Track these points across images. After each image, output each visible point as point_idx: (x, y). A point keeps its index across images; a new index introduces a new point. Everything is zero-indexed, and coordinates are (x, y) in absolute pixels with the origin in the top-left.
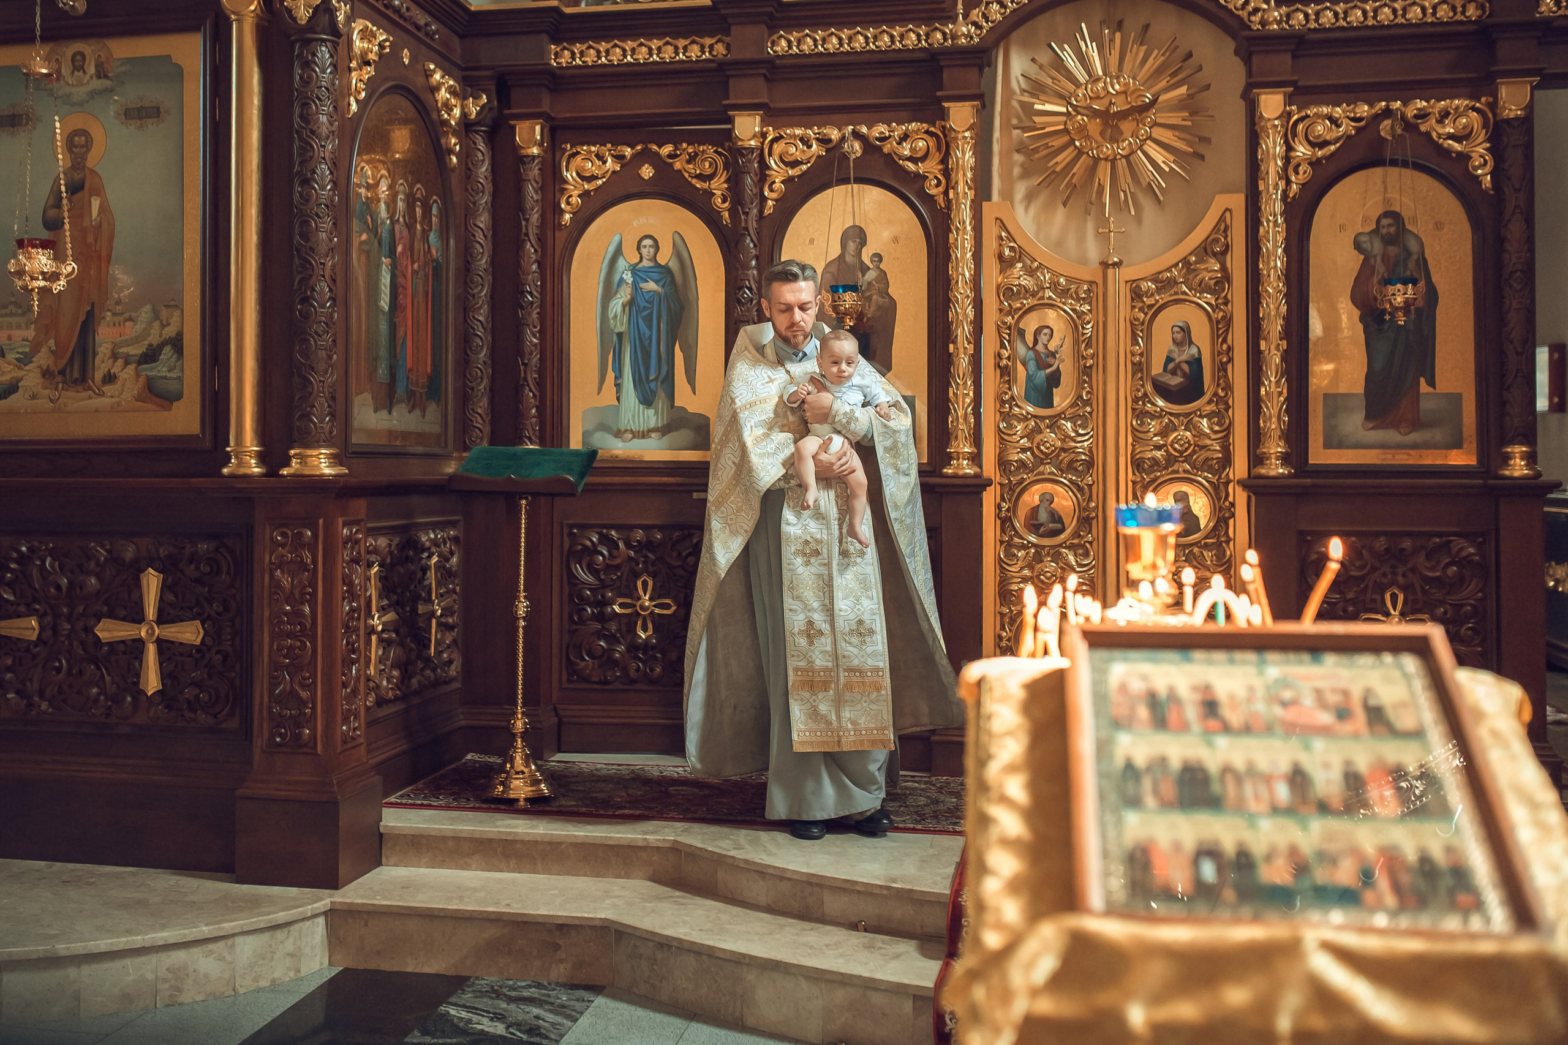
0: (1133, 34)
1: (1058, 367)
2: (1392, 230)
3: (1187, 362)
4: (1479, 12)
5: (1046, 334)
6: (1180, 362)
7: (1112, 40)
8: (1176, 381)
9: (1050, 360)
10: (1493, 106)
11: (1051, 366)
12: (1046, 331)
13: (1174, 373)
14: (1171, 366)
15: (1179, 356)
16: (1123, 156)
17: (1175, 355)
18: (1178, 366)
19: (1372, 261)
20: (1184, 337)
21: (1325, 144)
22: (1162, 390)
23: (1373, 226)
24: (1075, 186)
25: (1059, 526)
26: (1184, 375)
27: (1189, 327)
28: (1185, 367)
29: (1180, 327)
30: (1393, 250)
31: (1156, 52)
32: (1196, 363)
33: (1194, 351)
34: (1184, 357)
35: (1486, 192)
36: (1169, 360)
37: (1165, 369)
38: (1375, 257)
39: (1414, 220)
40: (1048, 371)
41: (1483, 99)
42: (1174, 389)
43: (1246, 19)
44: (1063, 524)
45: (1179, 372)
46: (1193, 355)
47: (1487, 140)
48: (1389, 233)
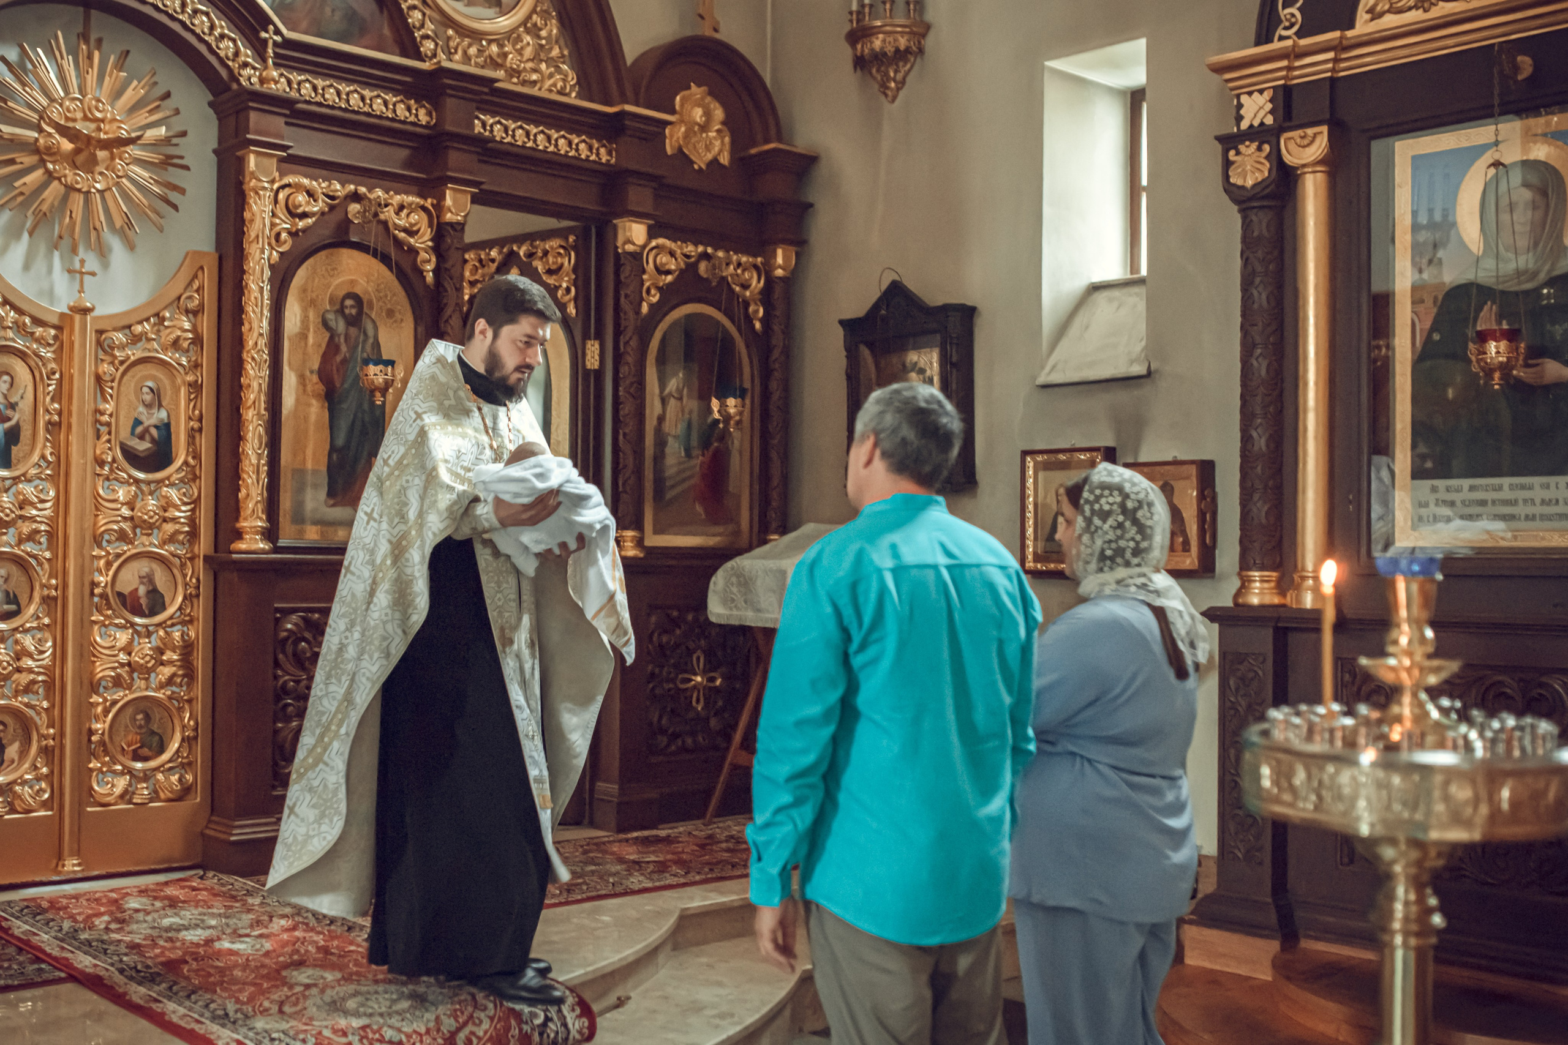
0: (112, 58)
1: (18, 423)
2: (354, 311)
3: (156, 427)
4: (428, 119)
5: (5, 382)
6: (149, 426)
7: (90, 57)
8: (143, 446)
9: (9, 413)
10: (439, 207)
11: (9, 419)
12: (6, 378)
13: (141, 437)
14: (139, 429)
15: (148, 419)
16: (98, 191)
17: (143, 418)
18: (147, 430)
19: (337, 339)
20: (154, 399)
21: (304, 215)
22: (131, 457)
23: (337, 307)
24: (45, 214)
25: (13, 607)
26: (153, 440)
27: (159, 390)
28: (154, 432)
29: (151, 389)
30: (353, 331)
31: (135, 83)
32: (166, 428)
33: (163, 414)
34: (153, 421)
35: (428, 287)
36: (138, 422)
37: (133, 433)
38: (339, 335)
39: (371, 307)
40: (7, 425)
41: (429, 200)
42: (141, 455)
43: (236, 71)
44: (18, 605)
45: (147, 437)
46: (162, 420)
47: (431, 240)
48: (351, 314)
